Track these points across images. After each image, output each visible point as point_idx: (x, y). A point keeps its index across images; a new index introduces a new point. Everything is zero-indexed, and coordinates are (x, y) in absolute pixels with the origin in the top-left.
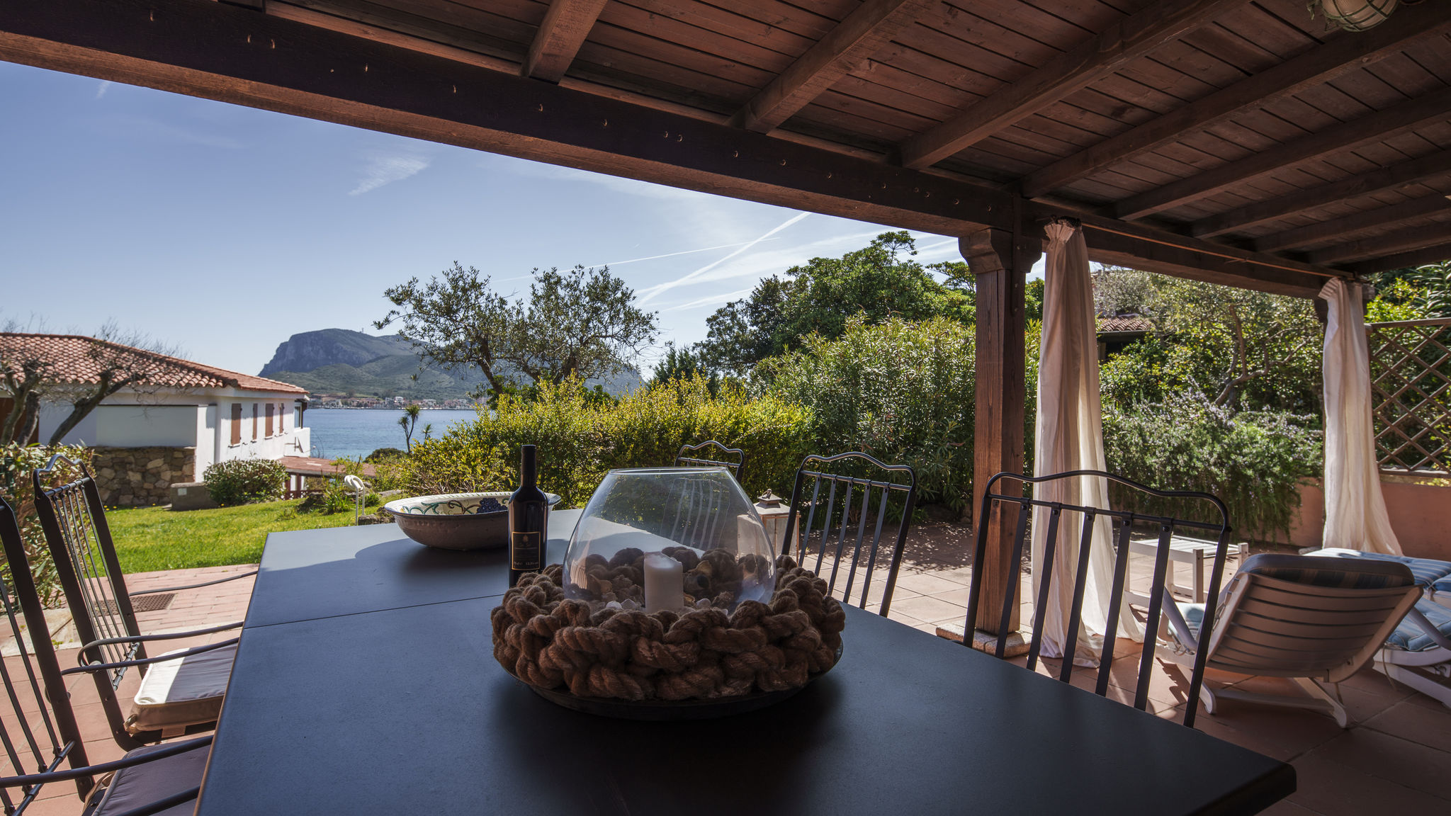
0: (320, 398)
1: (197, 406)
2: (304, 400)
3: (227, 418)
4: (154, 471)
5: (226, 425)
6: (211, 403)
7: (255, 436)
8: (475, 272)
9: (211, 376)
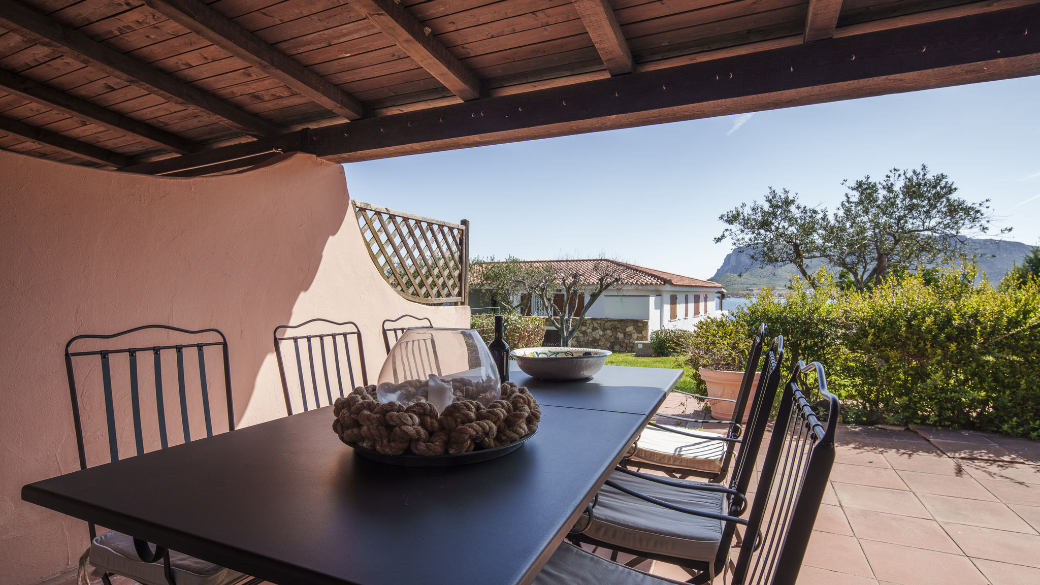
0: (752, 290)
1: (649, 296)
2: (723, 292)
3: (667, 304)
4: (629, 333)
5: (667, 308)
6: (657, 294)
7: (686, 315)
8: (786, 192)
9: (659, 278)
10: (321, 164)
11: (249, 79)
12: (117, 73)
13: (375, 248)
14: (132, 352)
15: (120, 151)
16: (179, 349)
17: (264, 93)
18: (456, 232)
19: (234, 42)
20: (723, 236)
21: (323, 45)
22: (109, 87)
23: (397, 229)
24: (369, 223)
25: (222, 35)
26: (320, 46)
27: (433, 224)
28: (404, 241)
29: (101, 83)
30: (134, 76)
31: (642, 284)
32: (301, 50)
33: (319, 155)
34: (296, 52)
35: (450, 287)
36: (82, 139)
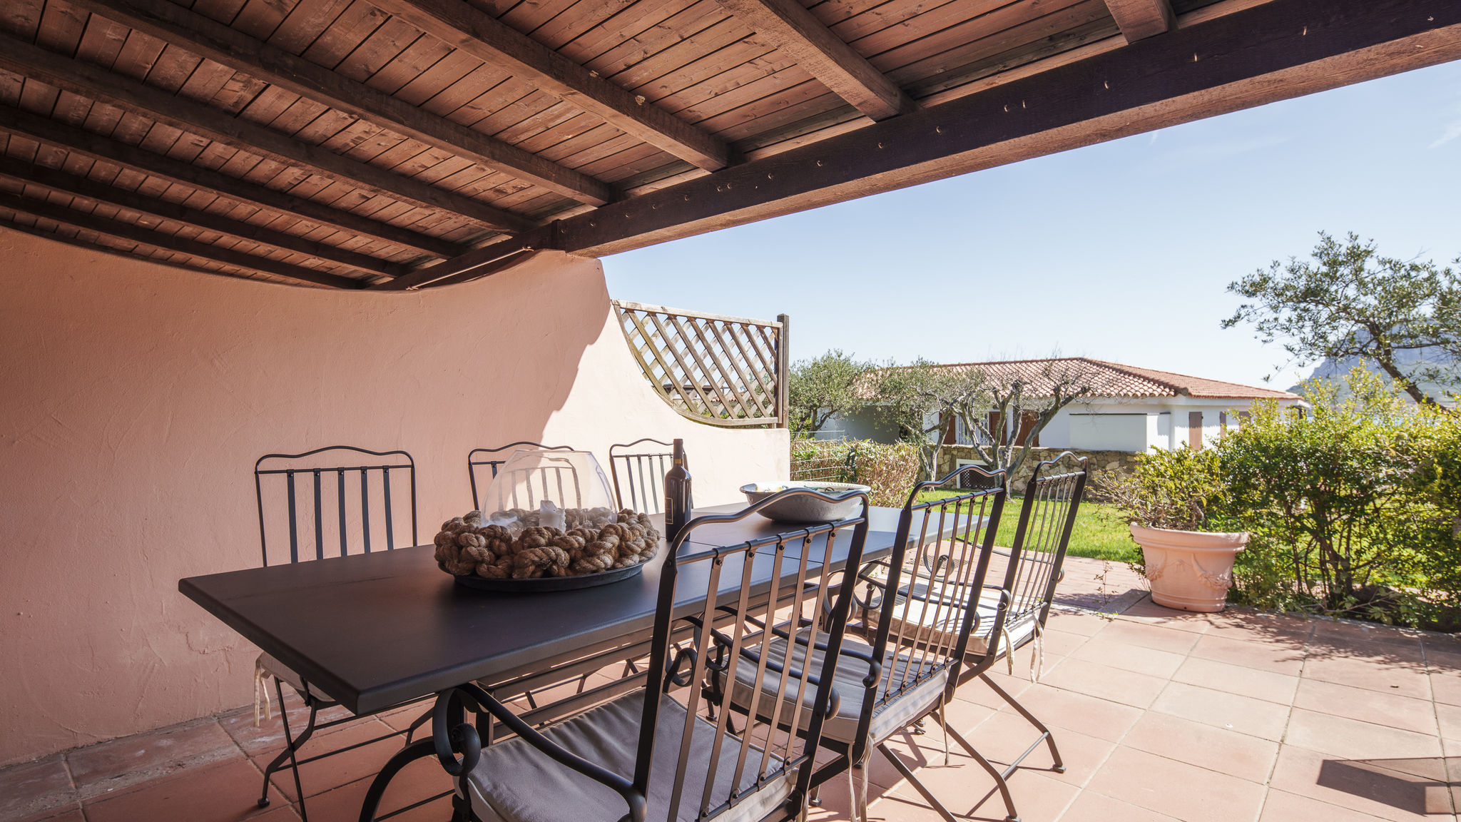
1: (1147, 414)
2: (1301, 406)
3: (1182, 427)
6: (1163, 411)
8: (1353, 238)
9: (1166, 385)
10: (572, 261)
11: (485, 174)
12: (360, 184)
13: (649, 357)
14: (317, 472)
15: (394, 259)
16: (364, 470)
17: (504, 186)
18: (768, 331)
19: (448, 142)
20: (1238, 317)
21: (541, 129)
22: (364, 197)
23: (680, 332)
24: (639, 328)
25: (435, 137)
26: (538, 131)
27: (731, 323)
28: (689, 347)
29: (356, 193)
30: (375, 185)
31: (1135, 396)
32: (523, 137)
33: (568, 251)
34: (517, 141)
35: (760, 405)
36: (357, 251)
